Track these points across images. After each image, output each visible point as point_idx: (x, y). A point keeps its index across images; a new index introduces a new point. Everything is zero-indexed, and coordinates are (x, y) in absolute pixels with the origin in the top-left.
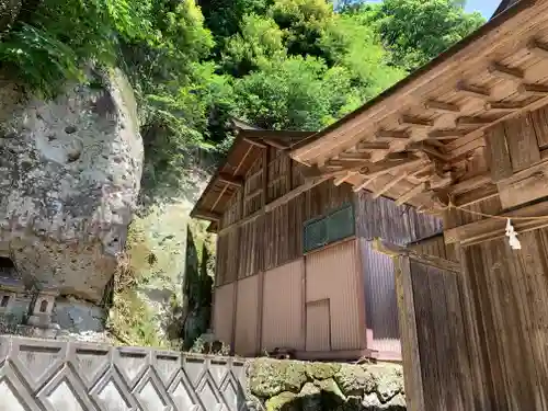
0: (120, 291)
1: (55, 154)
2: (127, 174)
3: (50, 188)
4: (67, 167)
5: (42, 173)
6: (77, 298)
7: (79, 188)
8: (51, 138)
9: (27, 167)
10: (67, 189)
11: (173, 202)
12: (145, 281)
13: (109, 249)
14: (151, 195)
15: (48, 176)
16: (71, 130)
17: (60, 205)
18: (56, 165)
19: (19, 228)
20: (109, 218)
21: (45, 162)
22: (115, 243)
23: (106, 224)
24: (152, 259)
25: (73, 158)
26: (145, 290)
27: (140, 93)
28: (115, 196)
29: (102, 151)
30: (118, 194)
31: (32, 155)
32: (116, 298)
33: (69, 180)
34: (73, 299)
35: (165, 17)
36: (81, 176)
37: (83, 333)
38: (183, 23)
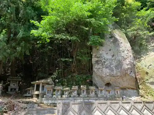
0: (141, 84)
1: (109, 57)
2: (127, 54)
3: (111, 65)
4: (112, 59)
5: (108, 62)
6: (128, 89)
7: (117, 62)
8: (107, 54)
9: (104, 62)
10: (114, 63)
11: (148, 54)
12: (148, 80)
13: (131, 75)
14: (140, 55)
15: (109, 62)
16: (110, 50)
17: (114, 68)
18: (110, 59)
19: (108, 76)
20: (126, 67)
21: (107, 59)
22: (132, 73)
23: (127, 69)
24: (147, 73)
25: (113, 56)
26: (148, 83)
27: (124, 31)
28: (126, 61)
29: (119, 51)
30: (127, 60)
31: (105, 59)
32: (140, 87)
33: (114, 61)
34: (127, 89)
35: (122, 8)
36: (116, 59)
37: (133, 97)
38: (128, 6)
